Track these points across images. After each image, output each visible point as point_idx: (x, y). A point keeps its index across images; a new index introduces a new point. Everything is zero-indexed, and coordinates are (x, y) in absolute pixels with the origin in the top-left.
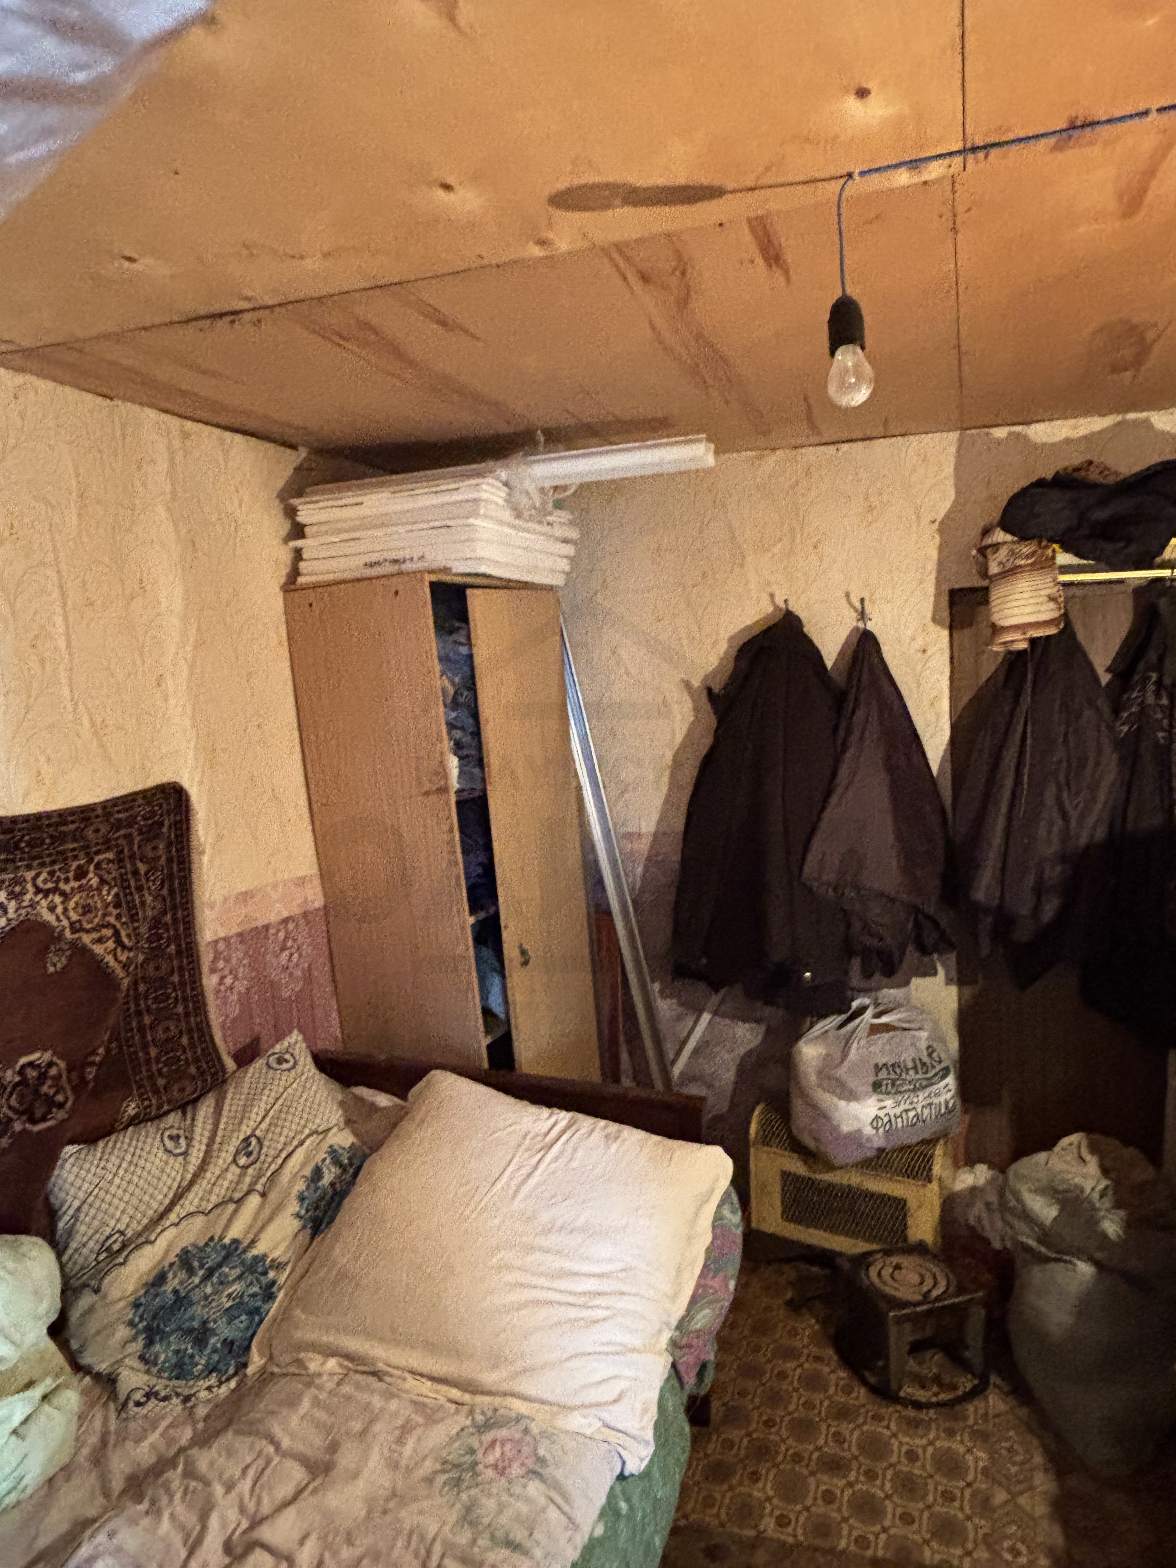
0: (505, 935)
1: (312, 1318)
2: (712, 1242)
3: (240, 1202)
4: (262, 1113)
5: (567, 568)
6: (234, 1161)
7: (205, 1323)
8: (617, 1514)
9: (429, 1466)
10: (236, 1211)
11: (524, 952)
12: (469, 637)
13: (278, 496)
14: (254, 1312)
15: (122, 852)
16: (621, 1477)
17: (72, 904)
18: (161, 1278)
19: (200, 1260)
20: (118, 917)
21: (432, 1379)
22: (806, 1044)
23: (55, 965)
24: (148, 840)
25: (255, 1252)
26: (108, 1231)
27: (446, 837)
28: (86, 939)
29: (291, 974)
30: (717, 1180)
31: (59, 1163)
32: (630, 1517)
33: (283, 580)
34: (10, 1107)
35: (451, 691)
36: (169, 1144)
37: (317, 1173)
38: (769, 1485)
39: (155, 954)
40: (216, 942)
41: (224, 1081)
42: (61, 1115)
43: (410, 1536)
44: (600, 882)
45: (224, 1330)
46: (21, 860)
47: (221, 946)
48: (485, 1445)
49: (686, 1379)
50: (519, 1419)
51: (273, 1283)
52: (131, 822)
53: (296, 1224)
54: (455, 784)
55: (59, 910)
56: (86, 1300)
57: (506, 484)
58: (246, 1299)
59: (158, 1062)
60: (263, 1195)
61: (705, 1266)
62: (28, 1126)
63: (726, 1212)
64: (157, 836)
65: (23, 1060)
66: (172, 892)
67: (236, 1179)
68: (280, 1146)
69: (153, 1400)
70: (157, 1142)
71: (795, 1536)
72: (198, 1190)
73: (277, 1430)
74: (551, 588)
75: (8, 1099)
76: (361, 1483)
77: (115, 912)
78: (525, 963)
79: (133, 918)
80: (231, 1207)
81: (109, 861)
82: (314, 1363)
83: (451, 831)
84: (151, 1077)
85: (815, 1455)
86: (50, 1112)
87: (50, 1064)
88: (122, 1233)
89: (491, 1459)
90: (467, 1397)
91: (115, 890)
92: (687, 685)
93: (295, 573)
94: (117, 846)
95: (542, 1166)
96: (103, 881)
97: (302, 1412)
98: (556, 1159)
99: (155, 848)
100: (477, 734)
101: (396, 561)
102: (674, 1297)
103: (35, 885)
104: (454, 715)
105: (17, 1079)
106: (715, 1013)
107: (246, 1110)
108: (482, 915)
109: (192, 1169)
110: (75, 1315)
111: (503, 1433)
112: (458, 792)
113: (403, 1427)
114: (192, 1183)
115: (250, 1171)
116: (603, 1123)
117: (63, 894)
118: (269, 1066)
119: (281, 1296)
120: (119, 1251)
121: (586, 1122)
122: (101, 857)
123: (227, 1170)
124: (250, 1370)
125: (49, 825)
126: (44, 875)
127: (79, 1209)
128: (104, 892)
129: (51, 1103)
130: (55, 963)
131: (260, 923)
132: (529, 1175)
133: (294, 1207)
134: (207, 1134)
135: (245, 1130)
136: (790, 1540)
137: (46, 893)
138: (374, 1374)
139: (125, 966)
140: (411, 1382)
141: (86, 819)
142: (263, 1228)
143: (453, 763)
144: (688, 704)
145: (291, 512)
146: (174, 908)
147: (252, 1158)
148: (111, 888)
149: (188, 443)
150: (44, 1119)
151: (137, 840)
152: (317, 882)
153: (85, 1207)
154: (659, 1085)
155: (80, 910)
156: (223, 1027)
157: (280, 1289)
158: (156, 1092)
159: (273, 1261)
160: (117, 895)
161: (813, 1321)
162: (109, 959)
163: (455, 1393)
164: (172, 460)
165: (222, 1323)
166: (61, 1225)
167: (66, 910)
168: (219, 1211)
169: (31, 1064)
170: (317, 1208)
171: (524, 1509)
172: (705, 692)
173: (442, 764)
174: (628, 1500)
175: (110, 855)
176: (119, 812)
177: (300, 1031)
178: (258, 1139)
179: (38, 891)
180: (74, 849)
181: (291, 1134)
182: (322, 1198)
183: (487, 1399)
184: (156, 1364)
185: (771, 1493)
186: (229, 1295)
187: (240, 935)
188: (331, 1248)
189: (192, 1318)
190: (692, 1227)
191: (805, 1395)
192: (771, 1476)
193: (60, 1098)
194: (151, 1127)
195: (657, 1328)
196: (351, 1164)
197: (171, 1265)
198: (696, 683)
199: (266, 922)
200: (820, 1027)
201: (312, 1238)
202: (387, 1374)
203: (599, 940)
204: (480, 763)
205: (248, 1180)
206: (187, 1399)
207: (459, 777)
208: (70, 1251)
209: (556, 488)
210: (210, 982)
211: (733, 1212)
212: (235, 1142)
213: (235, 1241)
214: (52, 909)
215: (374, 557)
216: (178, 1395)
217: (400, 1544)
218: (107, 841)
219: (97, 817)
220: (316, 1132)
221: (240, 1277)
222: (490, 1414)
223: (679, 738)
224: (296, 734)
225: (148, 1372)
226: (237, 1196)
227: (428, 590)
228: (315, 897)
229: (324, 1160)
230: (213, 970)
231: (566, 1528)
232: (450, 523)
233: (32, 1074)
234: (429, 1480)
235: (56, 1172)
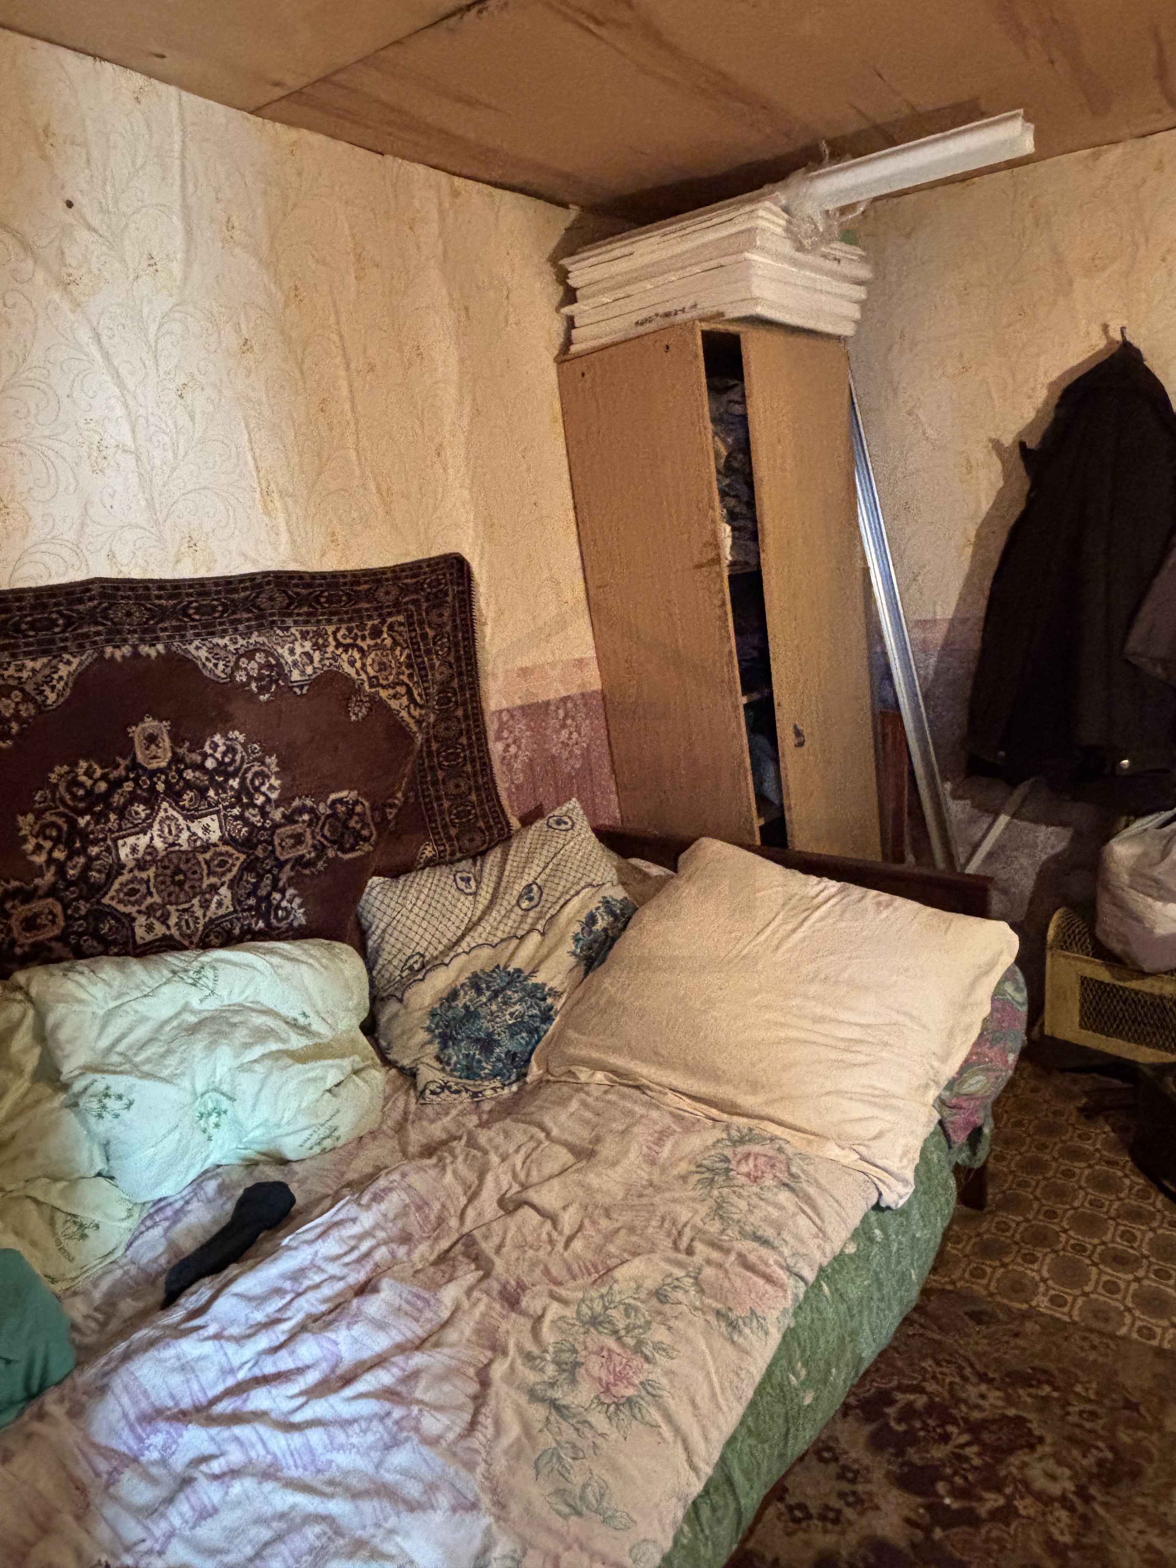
0: (778, 715)
1: (584, 1038)
2: (991, 1014)
3: (522, 938)
4: (542, 865)
5: (858, 315)
6: (518, 904)
7: (492, 1034)
8: (871, 1240)
9: (683, 1167)
10: (518, 947)
11: (798, 733)
12: (743, 396)
13: (549, 260)
14: (534, 1031)
15: (412, 616)
16: (877, 1207)
17: (369, 661)
18: (454, 995)
19: (487, 983)
20: (410, 676)
21: (690, 1096)
22: (1119, 842)
23: (356, 715)
24: (434, 607)
25: (534, 980)
26: (409, 952)
27: (718, 612)
28: (384, 694)
29: (571, 752)
30: (1001, 953)
31: (367, 890)
32: (886, 1245)
33: (556, 352)
34: (323, 836)
35: (724, 453)
36: (462, 885)
37: (592, 919)
38: (1045, 1268)
39: (445, 716)
40: (501, 712)
41: (510, 838)
42: (367, 847)
43: (663, 1219)
44: (888, 675)
45: (507, 1044)
46: (323, 614)
47: (505, 717)
48: (739, 1156)
49: (954, 1138)
50: (772, 1139)
51: (551, 1008)
52: (418, 588)
53: (572, 960)
54: (727, 555)
55: (358, 665)
56: (393, 1007)
57: (786, 210)
58: (526, 1019)
59: (450, 813)
60: (543, 934)
61: (981, 1035)
62: (339, 854)
63: (1009, 988)
64: (440, 605)
65: (333, 796)
66: (458, 659)
67: (519, 919)
68: (558, 894)
69: (447, 1092)
70: (450, 882)
71: (1070, 1316)
72: (486, 926)
73: (548, 1122)
74: (838, 338)
75: (322, 828)
76: (619, 1169)
77: (407, 672)
78: (801, 744)
79: (423, 678)
80: (515, 942)
81: (401, 624)
82: (584, 1075)
83: (724, 604)
84: (445, 827)
85: (1099, 1249)
86: (357, 844)
87: (356, 802)
88: (422, 956)
89: (744, 1168)
90: (725, 1117)
91: (406, 652)
92: (997, 445)
93: (568, 342)
94: (406, 610)
95: (807, 924)
96: (395, 643)
97: (572, 1110)
98: (822, 919)
99: (441, 615)
100: (751, 504)
101: (667, 315)
102: (945, 1058)
103: (335, 639)
104: (727, 481)
105: (329, 812)
106: (1014, 816)
107: (528, 860)
108: (756, 696)
109: (481, 907)
110: (383, 1019)
111: (756, 1149)
112: (732, 564)
113: (661, 1132)
114: (480, 919)
115: (532, 914)
116: (874, 892)
117: (361, 650)
118: (549, 826)
119: (557, 1019)
120: (419, 970)
121: (856, 891)
122: (393, 619)
123: (511, 911)
124: (528, 1079)
125: (345, 584)
126: (343, 631)
127: (384, 931)
128: (398, 652)
129: (359, 837)
130: (357, 713)
131: (541, 699)
132: (794, 931)
133: (570, 945)
134: (494, 878)
135: (527, 879)
136: (1066, 1319)
137: (346, 647)
138: (638, 1087)
139: (419, 722)
140: (671, 1097)
141: (379, 581)
142: (541, 962)
143: (726, 531)
144: (998, 466)
145: (562, 276)
146: (460, 674)
147: (533, 903)
148: (403, 649)
149: (458, 201)
150: (352, 849)
151: (425, 605)
152: (594, 665)
153: (390, 930)
154: (941, 864)
155: (377, 668)
156: (508, 789)
157: (557, 1013)
158: (450, 839)
159: (551, 989)
160: (409, 657)
161: (1107, 1128)
162: (404, 713)
163: (714, 1112)
164: (443, 220)
165: (504, 1038)
166: (370, 943)
167: (364, 666)
168: (504, 944)
169: (340, 801)
170: (590, 948)
171: (775, 1213)
172: (1017, 450)
173: (715, 534)
174: (884, 1230)
175: (401, 618)
176: (406, 577)
177: (579, 799)
178: (539, 887)
179: (338, 645)
180: (367, 610)
181: (569, 885)
182: (595, 941)
183: (745, 1120)
184: (448, 1064)
185: (1046, 1274)
186: (511, 1014)
187: (522, 708)
188: (601, 982)
189: (479, 1030)
190: (969, 995)
191: (1093, 1194)
192: (1048, 1260)
193: (365, 833)
194: (445, 869)
195: (923, 1081)
196: (623, 915)
197: (463, 985)
198: (1008, 440)
199: (545, 698)
200: (1138, 825)
201: (586, 974)
202: (649, 1088)
203: (884, 736)
204: (755, 536)
205: (529, 921)
206: (475, 1095)
207: (732, 548)
208: (378, 967)
209: (843, 210)
210: (496, 748)
211: (1017, 989)
212: (518, 888)
213: (518, 971)
214: (352, 663)
215: (645, 314)
216: (467, 1091)
217: (654, 1223)
218: (397, 604)
219: (387, 580)
220: (591, 885)
221: (521, 1000)
222: (745, 1131)
223: (986, 506)
224: (572, 514)
225: (443, 1070)
226: (520, 933)
227: (700, 342)
228: (593, 680)
229: (598, 908)
230: (499, 738)
231: (816, 1236)
232: (722, 261)
233: (341, 809)
234: (684, 1178)
235: (364, 897)
